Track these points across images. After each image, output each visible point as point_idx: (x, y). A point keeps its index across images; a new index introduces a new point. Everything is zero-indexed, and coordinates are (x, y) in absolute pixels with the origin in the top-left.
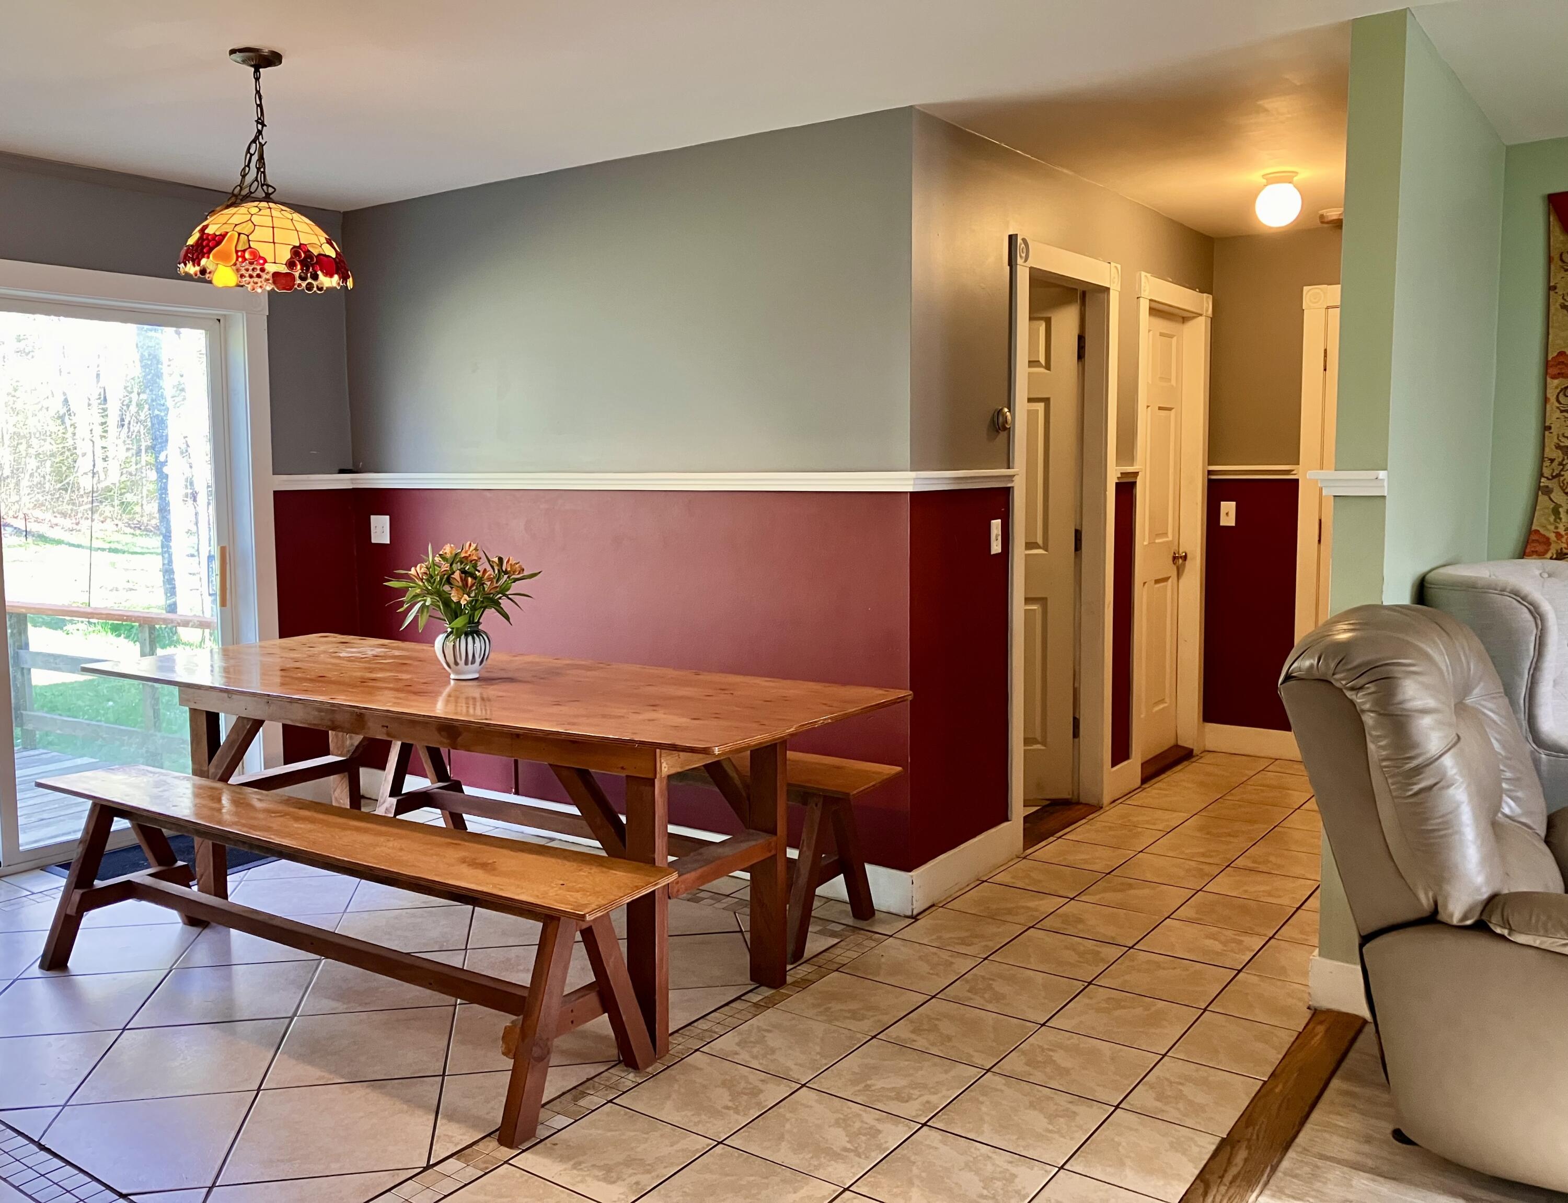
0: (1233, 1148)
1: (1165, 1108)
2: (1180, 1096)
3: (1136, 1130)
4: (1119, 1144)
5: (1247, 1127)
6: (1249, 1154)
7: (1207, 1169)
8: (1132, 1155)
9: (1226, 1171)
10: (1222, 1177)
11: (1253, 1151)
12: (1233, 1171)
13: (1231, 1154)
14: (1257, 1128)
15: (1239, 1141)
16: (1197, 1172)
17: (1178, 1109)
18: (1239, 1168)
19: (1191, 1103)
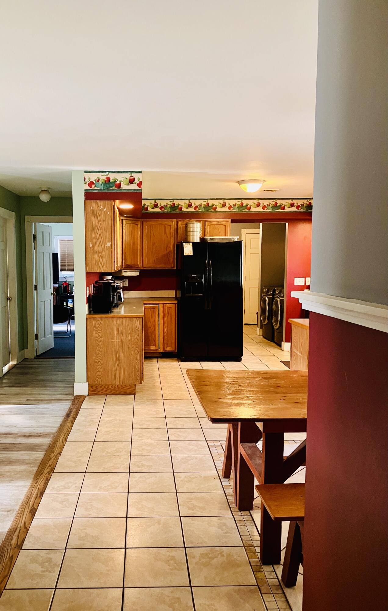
0: (17, 544)
1: (47, 556)
2: (42, 564)
3: (54, 541)
4: (59, 533)
5: (12, 556)
6: (11, 542)
7: (26, 533)
8: (53, 530)
9: (19, 533)
10: (20, 530)
11: (10, 543)
12: (16, 533)
13: (18, 541)
14: (8, 556)
15: (15, 548)
16: (29, 531)
17: (41, 557)
18: (14, 535)
19: (37, 562)
